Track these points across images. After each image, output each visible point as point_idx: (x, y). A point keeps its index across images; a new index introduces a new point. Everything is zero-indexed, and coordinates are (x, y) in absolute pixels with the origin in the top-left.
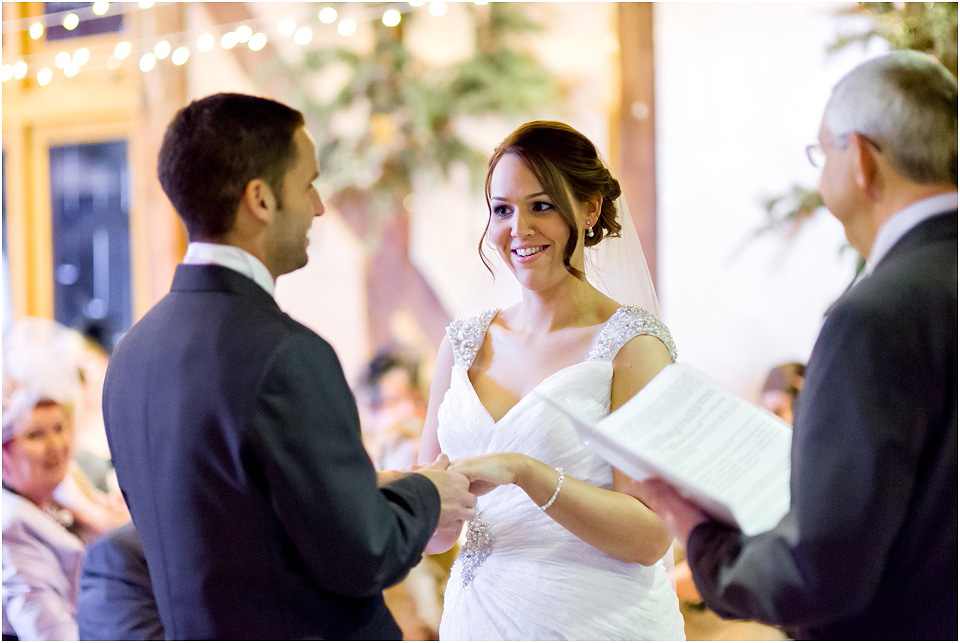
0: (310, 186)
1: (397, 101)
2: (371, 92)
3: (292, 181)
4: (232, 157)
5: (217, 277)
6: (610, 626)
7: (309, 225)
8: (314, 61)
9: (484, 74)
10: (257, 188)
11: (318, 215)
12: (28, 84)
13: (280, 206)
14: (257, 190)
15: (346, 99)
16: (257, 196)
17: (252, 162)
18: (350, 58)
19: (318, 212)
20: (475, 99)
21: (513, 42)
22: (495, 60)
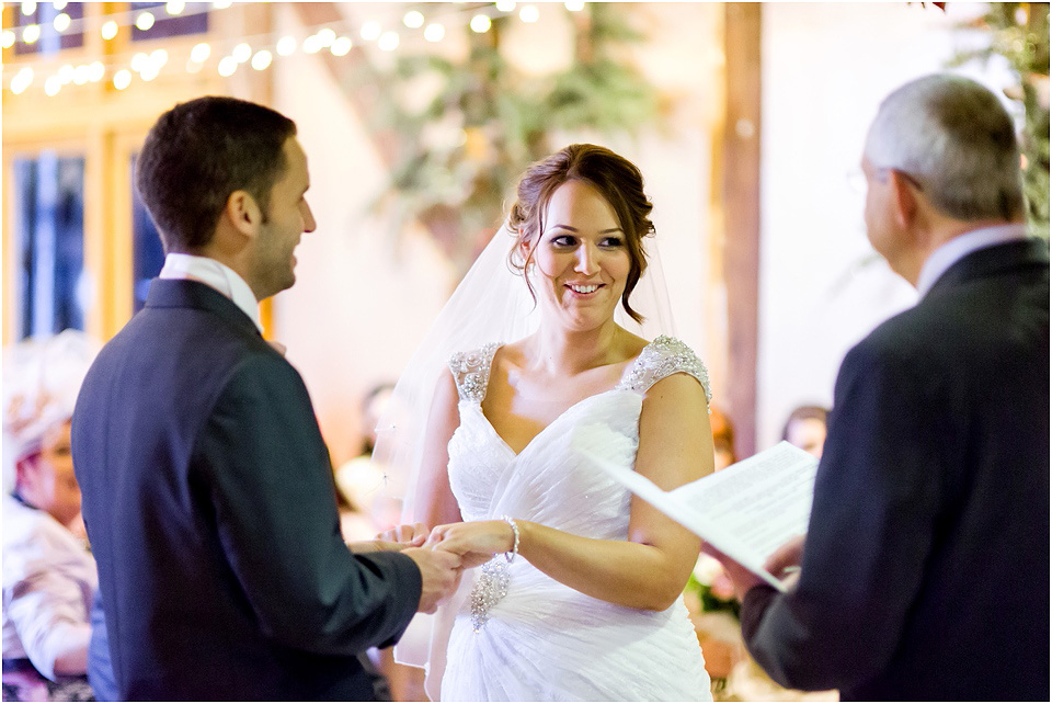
0: (302, 199)
1: (491, 112)
2: (464, 102)
3: (280, 194)
4: (215, 167)
5: (194, 294)
6: (638, 671)
7: (298, 241)
8: (406, 69)
9: (582, 85)
10: (241, 200)
11: (307, 231)
12: (108, 87)
13: (265, 220)
14: (240, 203)
15: (438, 110)
16: (241, 209)
17: (236, 170)
18: (445, 66)
19: (309, 229)
20: (571, 112)
21: (613, 52)
22: (593, 70)
